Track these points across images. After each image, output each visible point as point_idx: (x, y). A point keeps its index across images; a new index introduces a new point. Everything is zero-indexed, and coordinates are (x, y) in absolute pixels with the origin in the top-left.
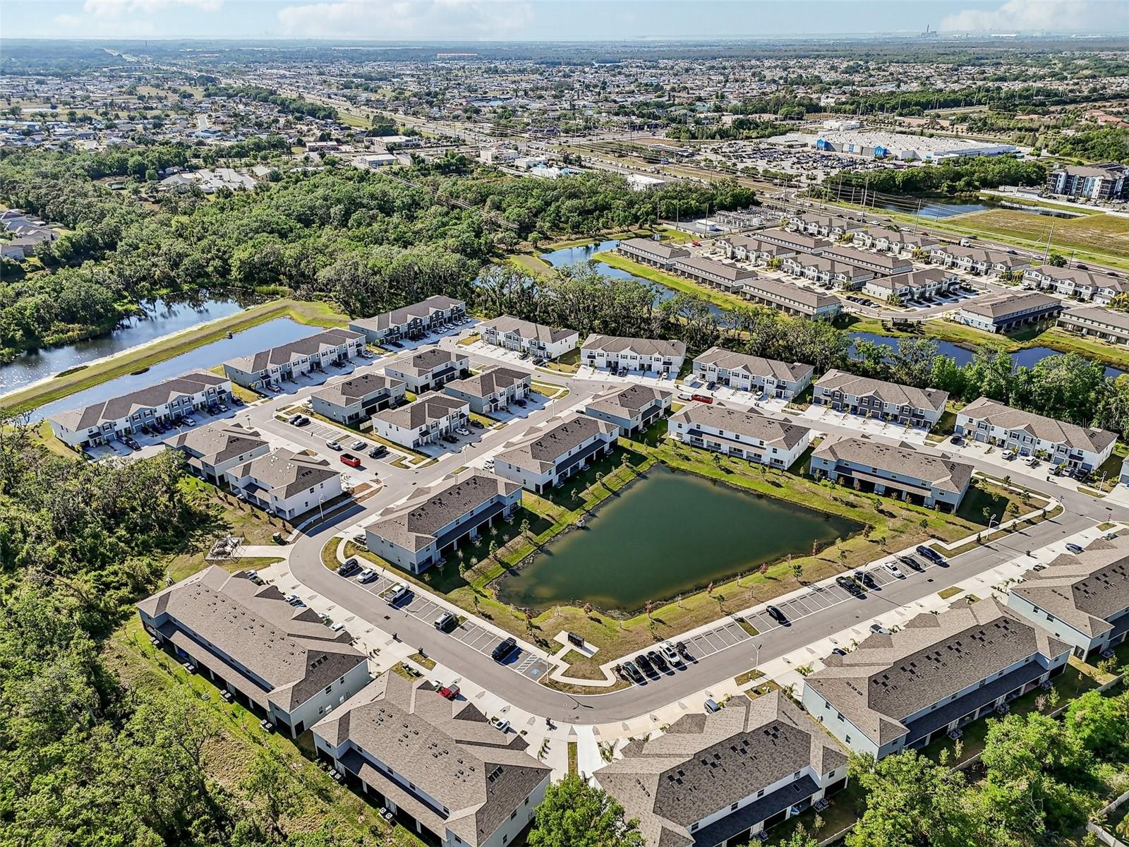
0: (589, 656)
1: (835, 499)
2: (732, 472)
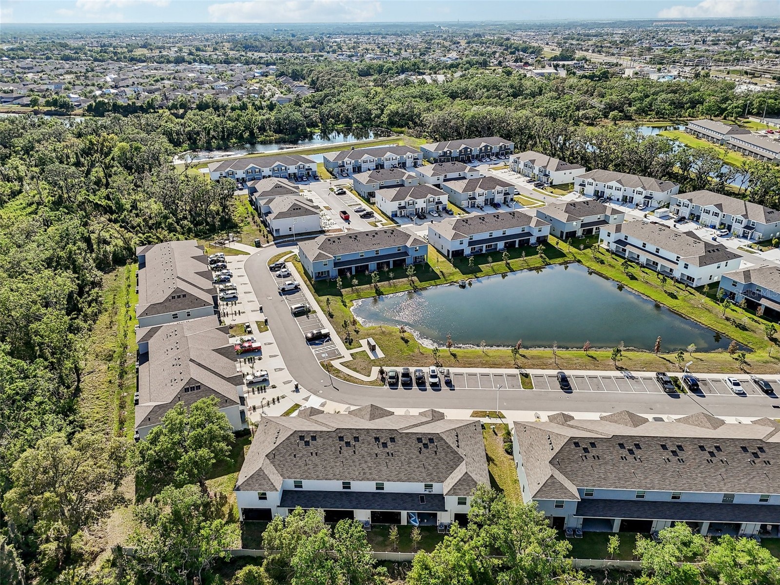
0: (372, 357)
1: (727, 319)
2: (636, 279)
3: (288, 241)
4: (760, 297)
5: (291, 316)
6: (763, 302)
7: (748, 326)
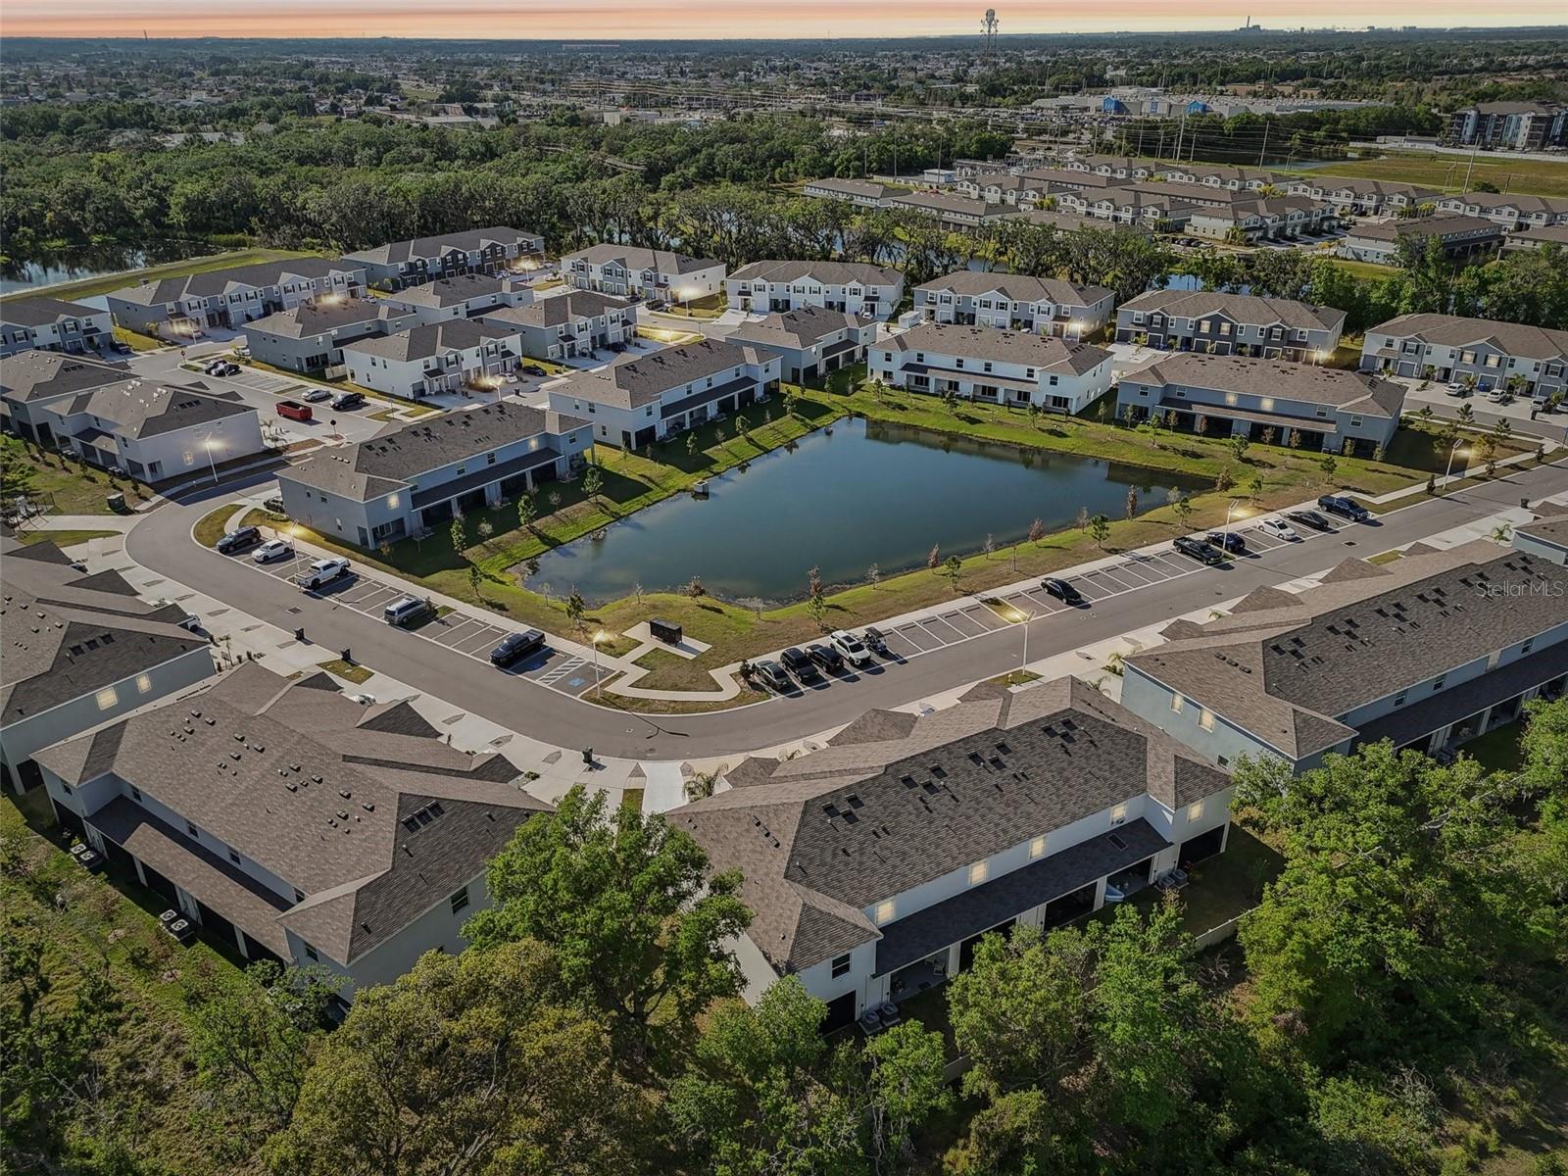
0: (691, 656)
1: (1163, 448)
2: (980, 422)
3: (199, 486)
4: (1189, 404)
5: (401, 633)
6: (1196, 409)
7: (1198, 451)
